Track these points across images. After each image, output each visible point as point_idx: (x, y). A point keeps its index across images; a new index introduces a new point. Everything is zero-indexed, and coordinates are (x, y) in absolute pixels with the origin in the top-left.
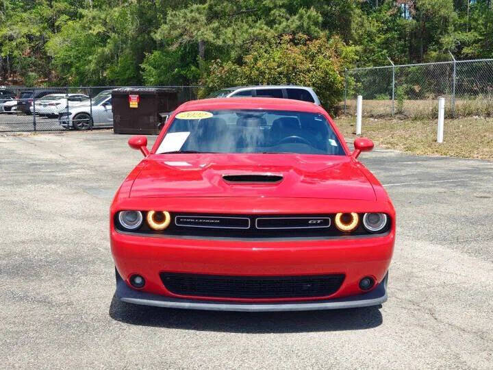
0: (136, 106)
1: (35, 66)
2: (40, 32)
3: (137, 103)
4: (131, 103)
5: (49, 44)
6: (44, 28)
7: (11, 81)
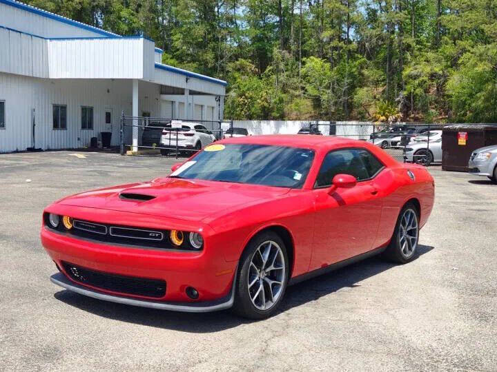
0: (464, 144)
1: (437, 103)
2: (442, 69)
3: (465, 141)
4: (459, 140)
5: (450, 82)
6: (447, 67)
7: (412, 118)
